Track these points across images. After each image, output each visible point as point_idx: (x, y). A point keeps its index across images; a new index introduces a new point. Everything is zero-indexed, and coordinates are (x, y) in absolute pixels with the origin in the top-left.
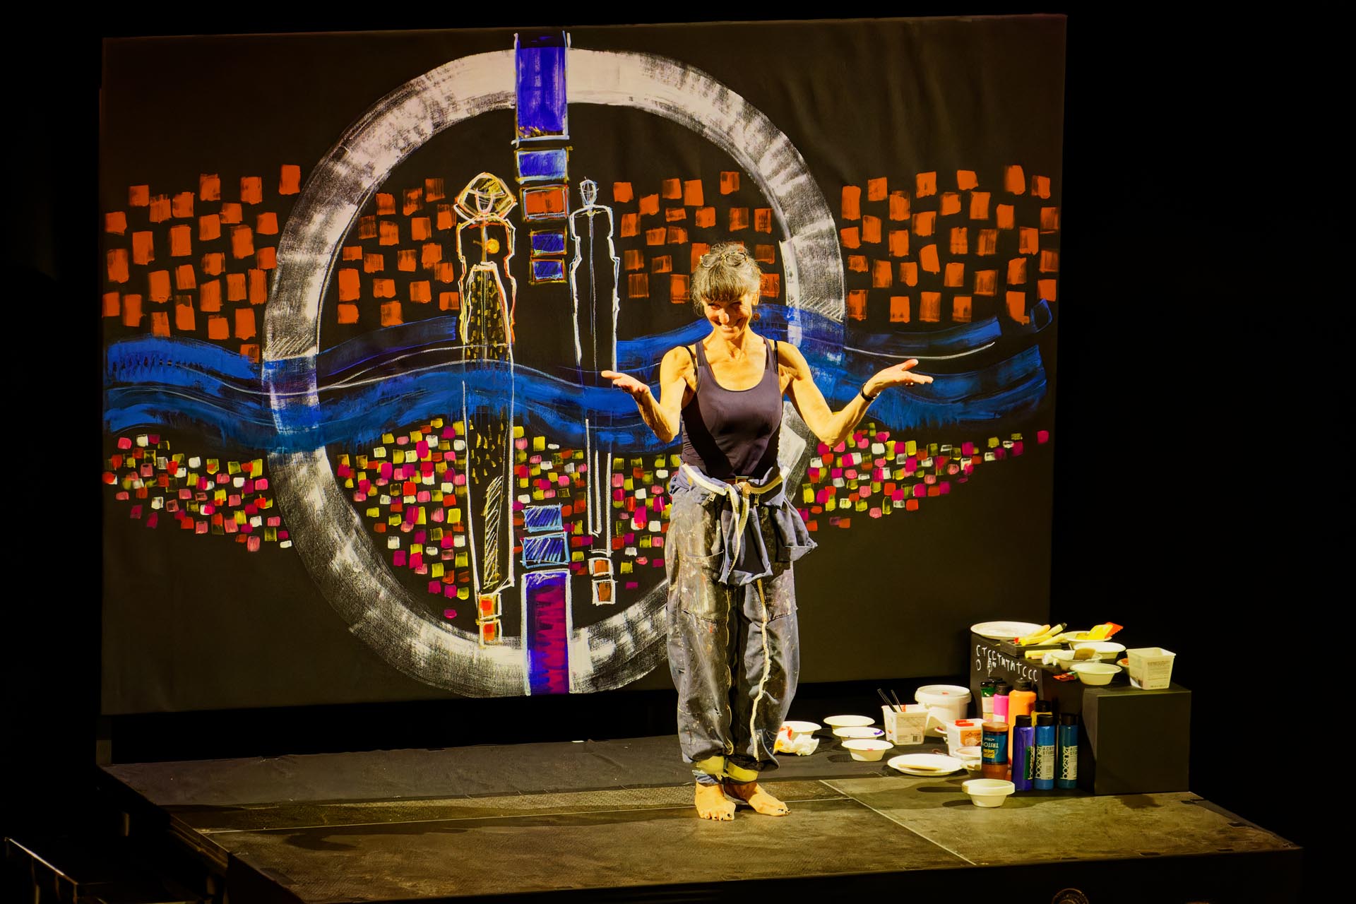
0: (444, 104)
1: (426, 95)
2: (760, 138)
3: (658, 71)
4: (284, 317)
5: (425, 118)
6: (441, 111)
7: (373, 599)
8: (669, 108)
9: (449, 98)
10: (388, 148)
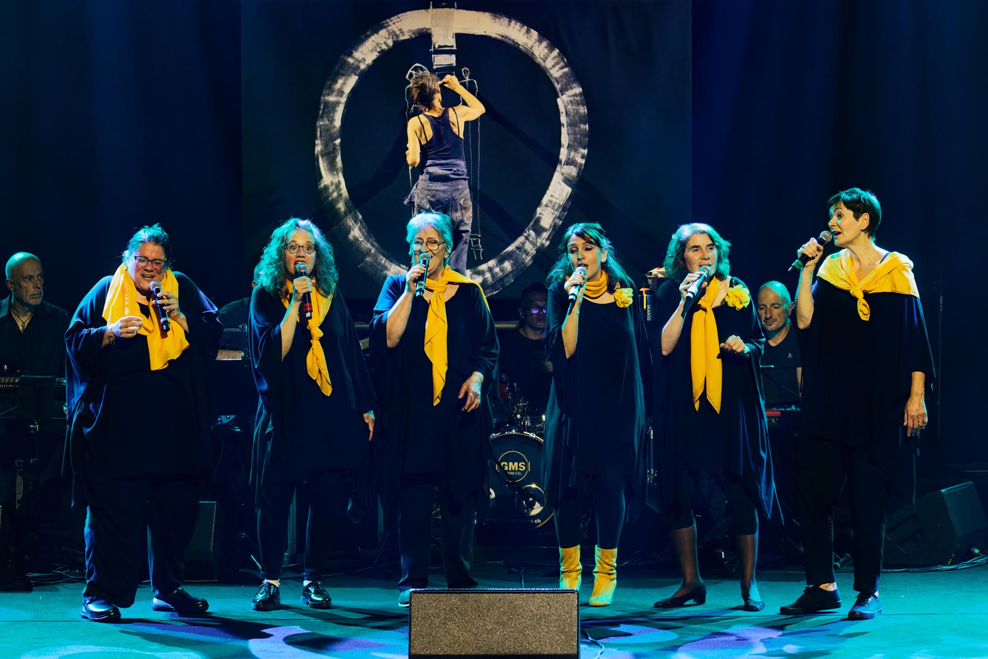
0: (398, 33)
1: (390, 28)
2: (546, 51)
3: (497, 20)
4: (324, 125)
5: (389, 38)
6: (397, 36)
7: (368, 252)
8: (502, 36)
9: (400, 30)
10: (372, 51)
